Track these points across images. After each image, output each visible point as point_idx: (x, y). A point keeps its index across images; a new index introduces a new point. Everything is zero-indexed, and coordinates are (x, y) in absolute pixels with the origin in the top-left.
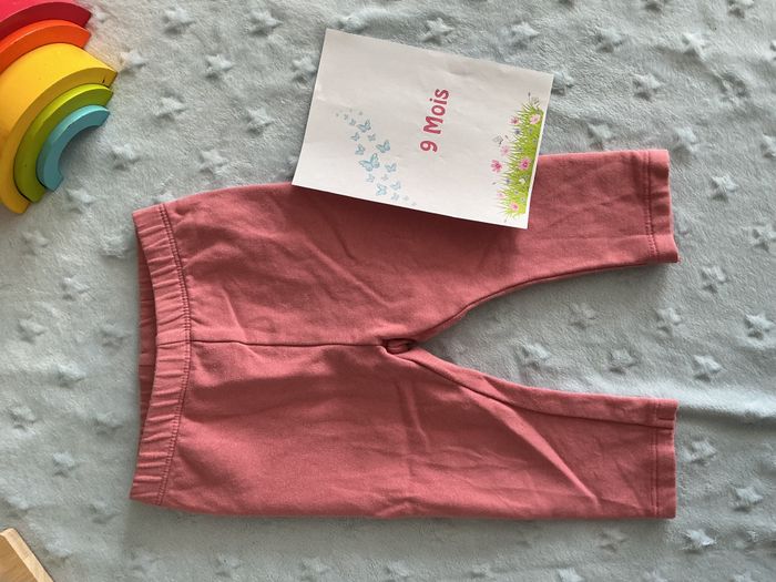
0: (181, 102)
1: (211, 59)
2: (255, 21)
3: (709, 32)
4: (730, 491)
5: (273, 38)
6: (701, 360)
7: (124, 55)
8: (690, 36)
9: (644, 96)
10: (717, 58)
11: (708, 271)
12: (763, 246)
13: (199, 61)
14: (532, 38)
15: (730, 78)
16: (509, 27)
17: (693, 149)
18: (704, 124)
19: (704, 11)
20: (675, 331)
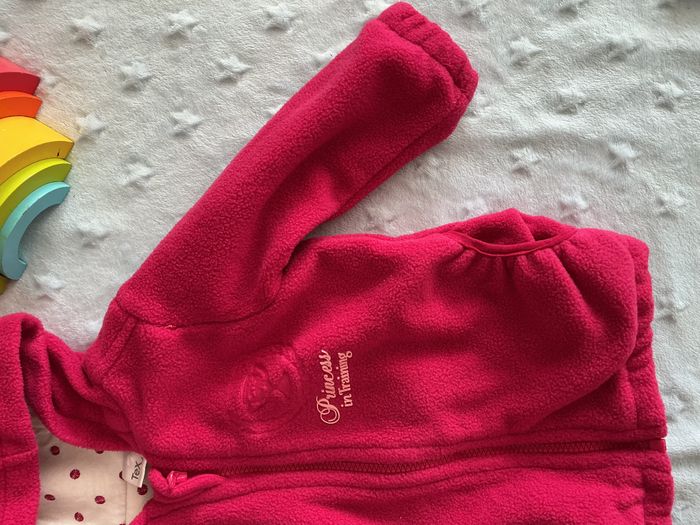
0: (148, 166)
9: (666, 106)
13: (163, 119)
14: (534, 54)
16: (506, 44)
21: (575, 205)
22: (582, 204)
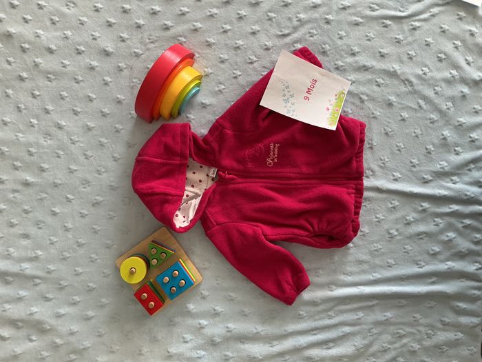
0: (225, 86)
1: (235, 72)
2: (250, 59)
3: (401, 65)
4: (404, 217)
5: (255, 64)
6: (395, 174)
7: (206, 69)
8: (394, 66)
9: (379, 85)
10: (403, 73)
11: (398, 144)
12: (417, 136)
13: (231, 72)
14: (342, 66)
15: (408, 80)
16: (334, 61)
17: (395, 104)
18: (398, 95)
19: (399, 57)
20: (387, 164)
21: (348, 112)
22: (350, 112)
